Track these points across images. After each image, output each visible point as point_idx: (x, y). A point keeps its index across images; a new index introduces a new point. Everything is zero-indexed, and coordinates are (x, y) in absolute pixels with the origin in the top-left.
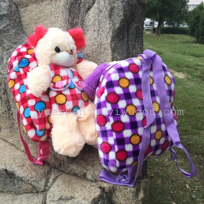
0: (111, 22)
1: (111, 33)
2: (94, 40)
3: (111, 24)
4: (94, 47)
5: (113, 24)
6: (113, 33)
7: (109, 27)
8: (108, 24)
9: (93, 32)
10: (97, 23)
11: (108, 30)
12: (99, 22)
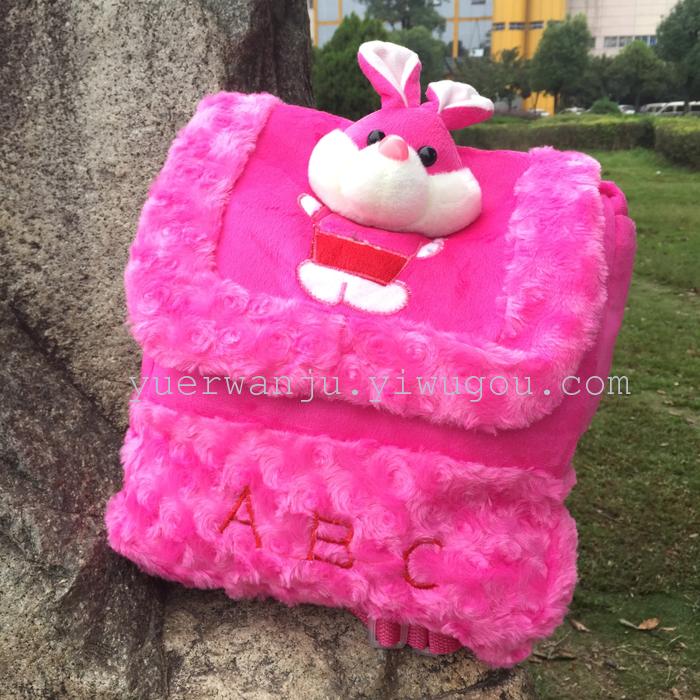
0: (208, 15)
1: (216, 64)
2: (132, 100)
3: (210, 23)
4: (136, 132)
5: (218, 24)
6: (226, 62)
7: (204, 36)
8: (195, 24)
9: (120, 62)
10: (135, 20)
11: (200, 48)
12: (147, 18)
